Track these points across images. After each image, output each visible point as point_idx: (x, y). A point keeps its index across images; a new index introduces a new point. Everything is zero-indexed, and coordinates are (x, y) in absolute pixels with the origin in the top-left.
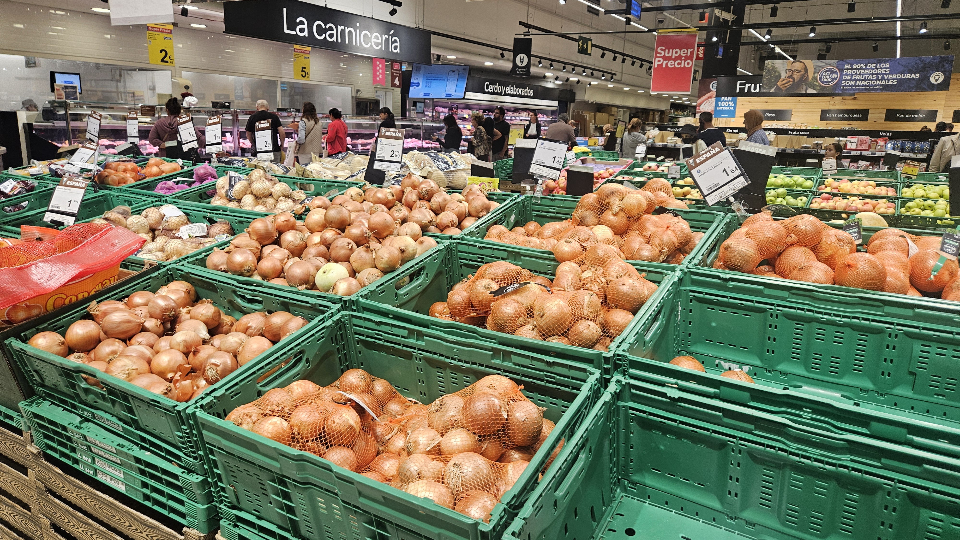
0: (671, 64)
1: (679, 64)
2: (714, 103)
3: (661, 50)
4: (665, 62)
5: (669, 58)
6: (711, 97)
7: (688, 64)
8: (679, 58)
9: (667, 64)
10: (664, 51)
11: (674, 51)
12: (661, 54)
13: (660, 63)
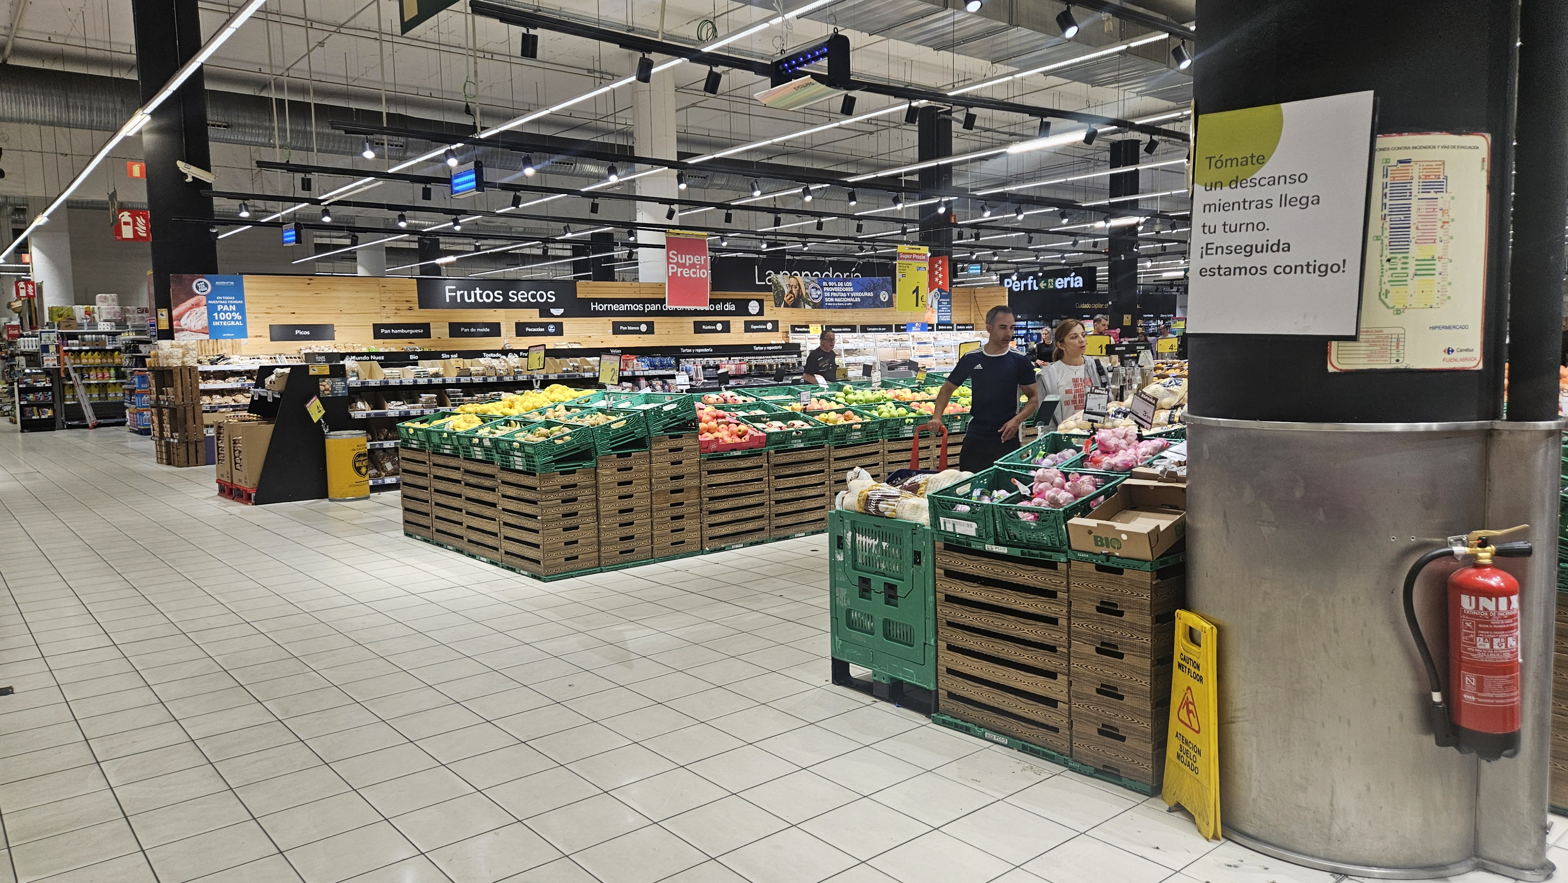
0: (686, 273)
1: (694, 273)
2: (206, 315)
3: (673, 254)
4: (680, 270)
5: (683, 266)
6: (197, 305)
7: (704, 273)
8: (693, 266)
9: (682, 272)
10: (677, 256)
11: (688, 257)
12: (673, 259)
13: (675, 270)
